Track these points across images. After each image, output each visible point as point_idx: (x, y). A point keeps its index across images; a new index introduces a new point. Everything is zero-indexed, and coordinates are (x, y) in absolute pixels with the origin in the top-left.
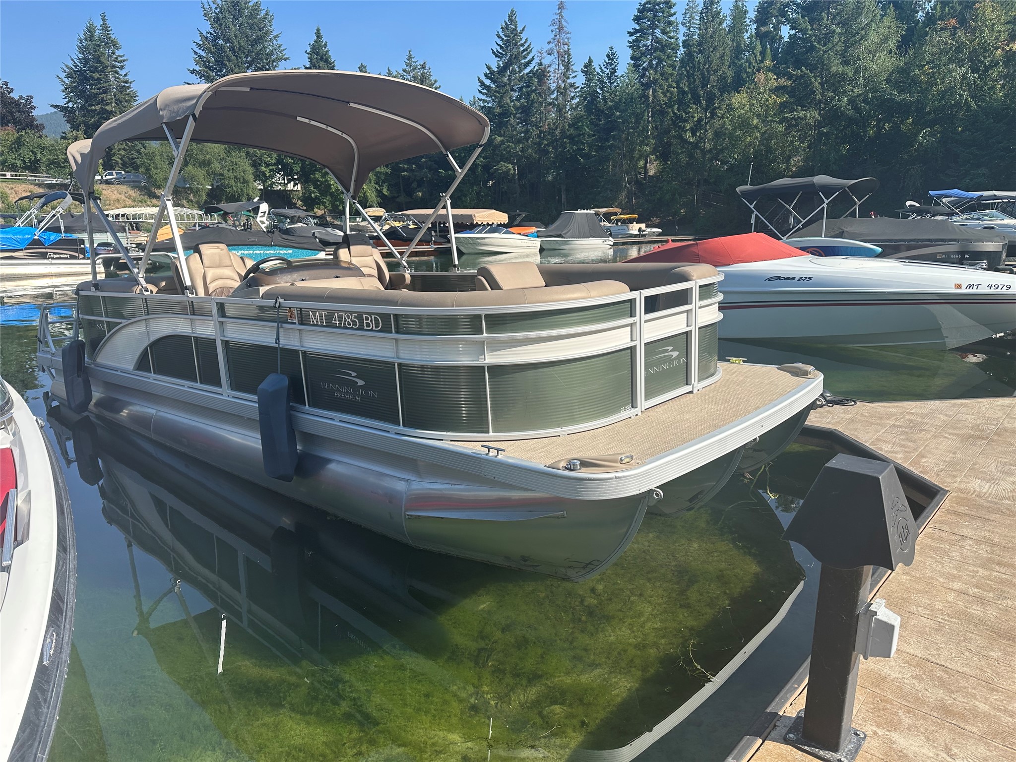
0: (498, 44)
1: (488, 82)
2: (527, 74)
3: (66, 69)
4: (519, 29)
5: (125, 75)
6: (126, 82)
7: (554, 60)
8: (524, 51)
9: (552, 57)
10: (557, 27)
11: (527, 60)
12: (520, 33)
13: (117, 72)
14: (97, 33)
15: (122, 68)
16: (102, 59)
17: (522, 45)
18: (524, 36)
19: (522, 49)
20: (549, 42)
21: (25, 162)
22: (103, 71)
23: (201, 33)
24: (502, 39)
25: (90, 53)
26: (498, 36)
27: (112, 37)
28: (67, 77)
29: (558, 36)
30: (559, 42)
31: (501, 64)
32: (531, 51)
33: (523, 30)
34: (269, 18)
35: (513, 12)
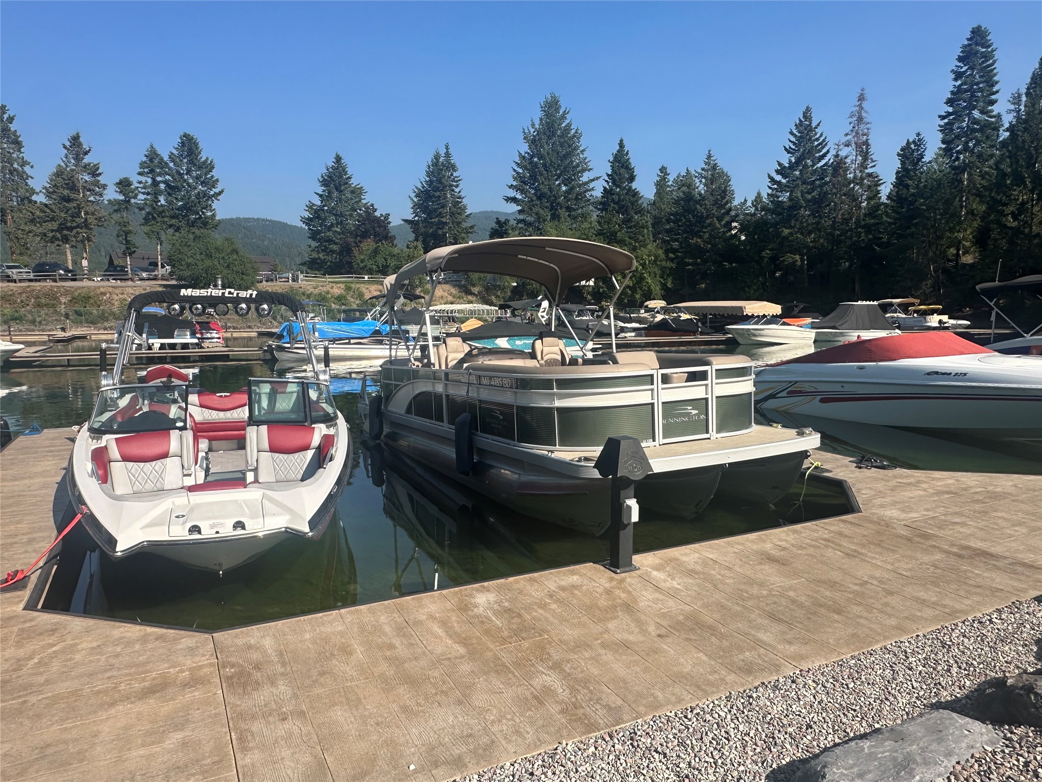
0: (790, 141)
1: (778, 178)
2: (821, 167)
3: (416, 190)
4: (814, 125)
5: (460, 192)
6: (459, 198)
7: (852, 151)
8: (819, 145)
9: (850, 148)
10: (856, 119)
11: (821, 154)
12: (816, 128)
13: (453, 190)
14: (441, 160)
15: (457, 186)
16: (443, 181)
17: (817, 139)
18: (818, 130)
19: (816, 143)
20: (847, 135)
21: (378, 266)
22: (442, 190)
23: (520, 154)
24: (795, 136)
25: (435, 176)
26: (792, 133)
27: (452, 161)
28: (416, 196)
29: (857, 128)
30: (857, 133)
31: (793, 160)
32: (826, 144)
33: (818, 125)
34: (577, 136)
35: (808, 109)
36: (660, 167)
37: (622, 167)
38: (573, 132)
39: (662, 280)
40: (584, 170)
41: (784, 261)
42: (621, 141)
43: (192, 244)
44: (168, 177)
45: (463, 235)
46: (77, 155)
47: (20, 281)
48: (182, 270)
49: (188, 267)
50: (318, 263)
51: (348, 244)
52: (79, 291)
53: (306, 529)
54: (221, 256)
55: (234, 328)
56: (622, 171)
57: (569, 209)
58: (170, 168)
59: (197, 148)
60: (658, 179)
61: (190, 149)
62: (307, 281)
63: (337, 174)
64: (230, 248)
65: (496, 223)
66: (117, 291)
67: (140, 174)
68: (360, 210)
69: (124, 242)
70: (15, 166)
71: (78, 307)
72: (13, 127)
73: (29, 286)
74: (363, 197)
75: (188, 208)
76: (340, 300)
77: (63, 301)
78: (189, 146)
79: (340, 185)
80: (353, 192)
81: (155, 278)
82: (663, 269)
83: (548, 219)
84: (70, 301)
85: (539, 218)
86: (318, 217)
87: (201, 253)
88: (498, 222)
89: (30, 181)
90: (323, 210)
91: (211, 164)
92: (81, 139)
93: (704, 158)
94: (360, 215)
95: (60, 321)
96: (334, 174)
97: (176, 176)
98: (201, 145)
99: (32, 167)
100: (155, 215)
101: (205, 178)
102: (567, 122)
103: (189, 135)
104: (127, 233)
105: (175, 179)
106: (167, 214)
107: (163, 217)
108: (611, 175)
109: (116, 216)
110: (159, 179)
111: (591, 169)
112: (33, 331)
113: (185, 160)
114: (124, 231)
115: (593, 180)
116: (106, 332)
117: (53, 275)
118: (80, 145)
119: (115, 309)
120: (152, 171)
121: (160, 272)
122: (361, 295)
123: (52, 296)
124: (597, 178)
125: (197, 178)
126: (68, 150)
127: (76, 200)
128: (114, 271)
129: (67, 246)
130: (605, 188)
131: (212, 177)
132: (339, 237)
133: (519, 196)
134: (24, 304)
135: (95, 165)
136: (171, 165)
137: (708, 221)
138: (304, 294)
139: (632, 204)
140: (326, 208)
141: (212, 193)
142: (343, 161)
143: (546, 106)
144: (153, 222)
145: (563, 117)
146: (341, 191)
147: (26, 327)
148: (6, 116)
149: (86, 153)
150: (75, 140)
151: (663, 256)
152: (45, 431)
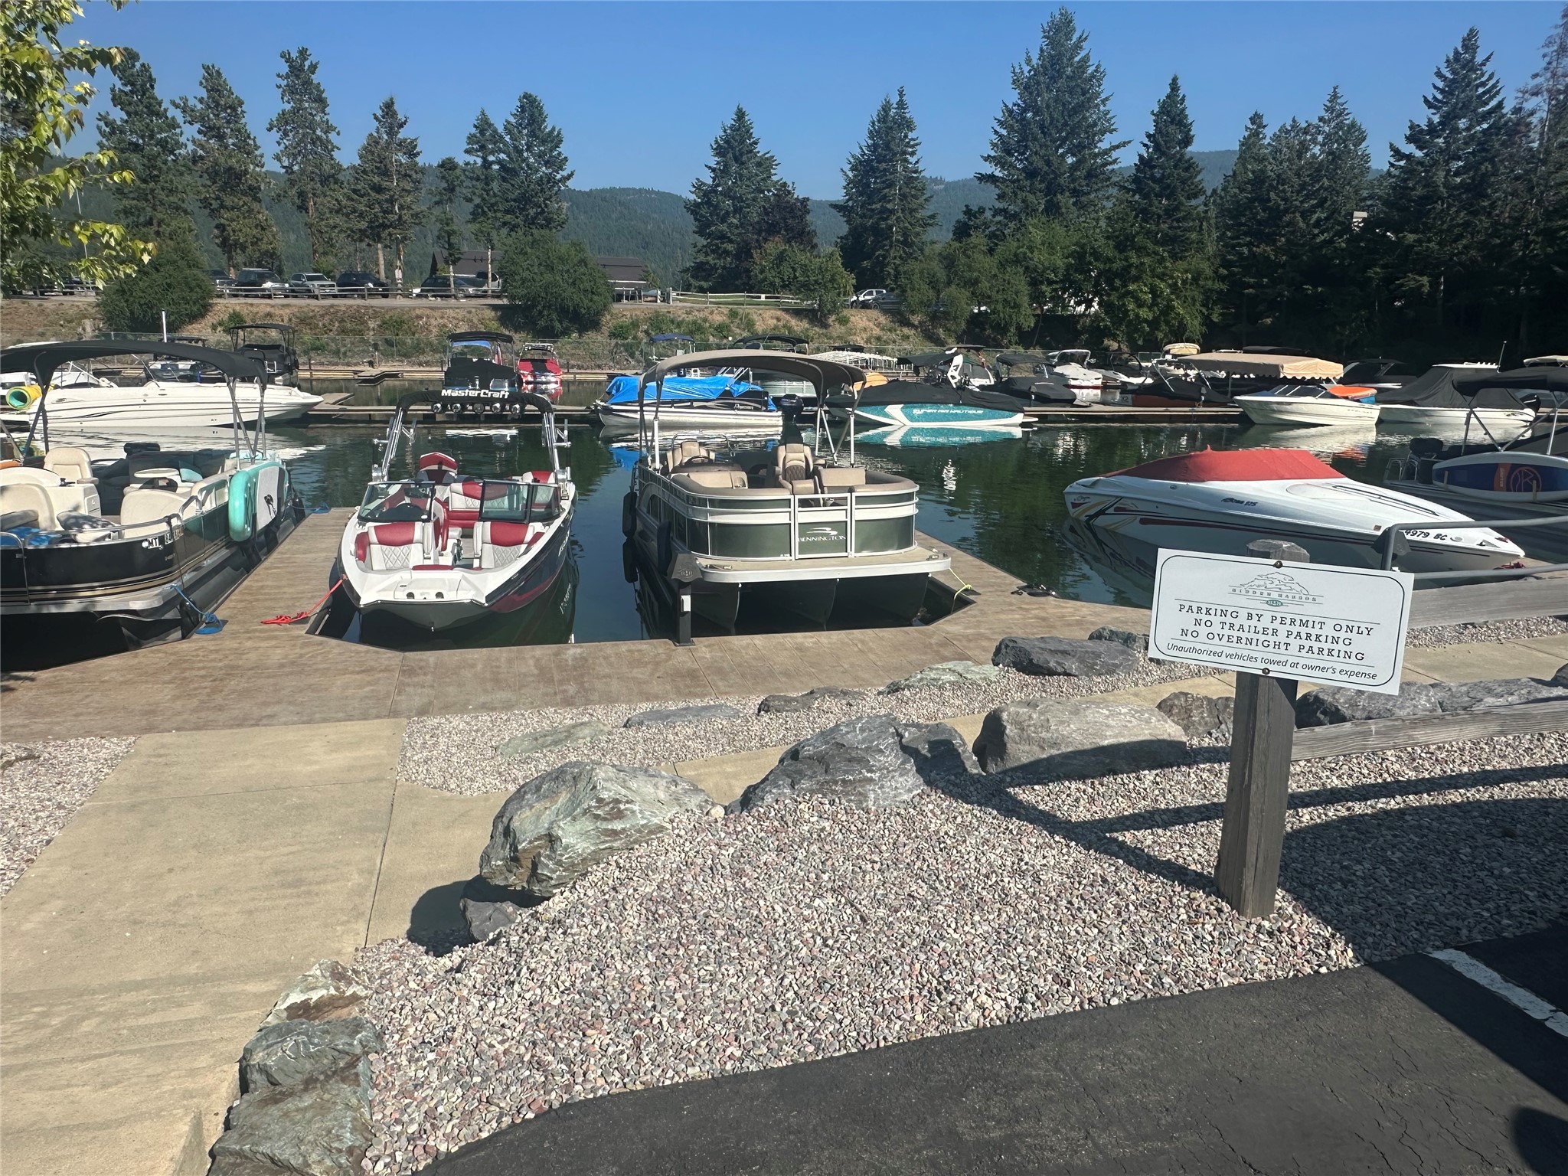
0: (1435, 87)
1: (1410, 149)
3: (852, 160)
4: (1479, 59)
5: (917, 162)
6: (916, 172)
7: (1542, 104)
8: (1484, 93)
9: (1539, 99)
10: (1555, 48)
11: (1488, 107)
12: (1483, 64)
13: (906, 161)
14: (891, 113)
15: (913, 154)
16: (893, 145)
17: (1483, 84)
18: (1488, 68)
19: (1481, 90)
20: (1536, 76)
21: (782, 280)
22: (891, 160)
23: (1006, 106)
24: (1444, 78)
25: (881, 138)
26: (1439, 74)
27: (908, 115)
28: (852, 170)
29: (1554, 64)
30: (1554, 75)
31: (1436, 119)
32: (1498, 93)
33: (1487, 59)
34: (1098, 76)
35: (1472, 34)
36: (1251, 115)
37: (1172, 122)
38: (1090, 70)
39: (1204, 310)
40: (1103, 132)
41: (1402, 285)
42: (1175, 80)
43: (529, 250)
44: (502, 156)
45: (918, 229)
46: (391, 128)
47: (325, 297)
48: (515, 287)
49: (523, 283)
50: (704, 270)
51: (747, 244)
52: (391, 313)
53: (483, 601)
54: (565, 269)
55: (579, 368)
56: (1172, 129)
57: (1075, 193)
58: (505, 144)
59: (541, 114)
60: (1247, 134)
61: (532, 116)
62: (681, 301)
63: (737, 138)
64: (578, 258)
65: (965, 213)
66: (437, 314)
67: (467, 151)
68: (769, 191)
69: (447, 246)
70: (318, 132)
71: (389, 335)
72: (315, 78)
73: (332, 306)
74: (773, 171)
75: (525, 200)
76: (721, 332)
77: (372, 326)
78: (530, 111)
79: (741, 155)
80: (759, 164)
81: (484, 295)
82: (1207, 293)
83: (1040, 210)
84: (380, 326)
85: (1027, 207)
86: (709, 203)
87: (540, 264)
88: (968, 212)
89: (335, 154)
90: (715, 192)
91: (558, 135)
92: (396, 107)
93: (1325, 100)
94: (767, 198)
95: (368, 352)
96: (733, 138)
97: (513, 155)
98: (546, 110)
99: (338, 133)
100: (486, 209)
101: (551, 157)
102: (1083, 54)
103: (531, 96)
104: (450, 234)
105: (511, 159)
106: (501, 208)
107: (495, 211)
108: (1154, 135)
109: (437, 211)
110: (491, 158)
111: (1114, 130)
112: (337, 364)
113: (525, 131)
114: (446, 231)
115: (1117, 147)
116: (422, 369)
117: (361, 290)
118: (394, 114)
119: (433, 337)
120: (483, 148)
121: (492, 286)
122: (750, 324)
123: (359, 318)
124: (1124, 144)
125: (541, 155)
126: (380, 122)
127: (389, 190)
128: (436, 285)
129: (380, 245)
130: (1141, 157)
131: (560, 154)
132: (737, 231)
133: (998, 173)
134: (327, 330)
135: (412, 142)
136: (507, 138)
137: (1287, 218)
138: (672, 322)
139: (1183, 182)
140: (720, 189)
141: (558, 177)
142: (747, 118)
143: (1051, 30)
144: (482, 219)
145: (1078, 47)
146: (743, 163)
147: (329, 359)
148: (307, 64)
149: (401, 126)
150: (389, 107)
151: (1208, 272)
152: (333, 509)
